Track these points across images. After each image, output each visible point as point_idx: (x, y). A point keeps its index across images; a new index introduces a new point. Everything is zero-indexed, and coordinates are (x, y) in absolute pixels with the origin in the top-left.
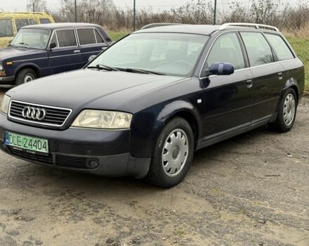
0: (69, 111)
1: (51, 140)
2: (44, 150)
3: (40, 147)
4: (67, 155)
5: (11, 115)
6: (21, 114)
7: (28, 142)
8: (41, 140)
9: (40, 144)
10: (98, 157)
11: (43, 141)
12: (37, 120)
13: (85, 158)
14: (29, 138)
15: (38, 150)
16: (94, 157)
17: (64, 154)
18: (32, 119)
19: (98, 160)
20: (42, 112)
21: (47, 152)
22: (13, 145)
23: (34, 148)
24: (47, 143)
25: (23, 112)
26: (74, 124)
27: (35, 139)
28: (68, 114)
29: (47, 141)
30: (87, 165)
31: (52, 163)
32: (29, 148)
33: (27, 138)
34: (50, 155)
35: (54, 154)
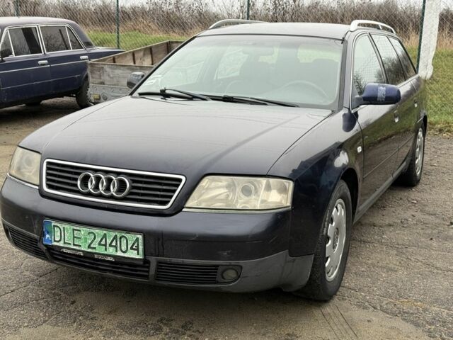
0: (180, 180)
1: (148, 236)
2: (132, 254)
3: (124, 248)
4: (180, 260)
5: (49, 186)
6: (76, 185)
7: (98, 239)
8: (128, 236)
9: (124, 241)
10: (241, 262)
11: (131, 238)
12: (112, 197)
13: (217, 266)
14: (99, 232)
15: (119, 254)
16: (233, 262)
17: (174, 260)
18: (100, 196)
19: (241, 267)
20: (122, 183)
21: (141, 257)
22: (61, 244)
23: (111, 251)
24: (141, 241)
25: (79, 183)
26: (190, 203)
27: (112, 234)
28: (178, 186)
29: (140, 237)
30: (219, 278)
31: (147, 277)
32: (101, 250)
33: (96, 231)
34: (146, 262)
35: (153, 260)
